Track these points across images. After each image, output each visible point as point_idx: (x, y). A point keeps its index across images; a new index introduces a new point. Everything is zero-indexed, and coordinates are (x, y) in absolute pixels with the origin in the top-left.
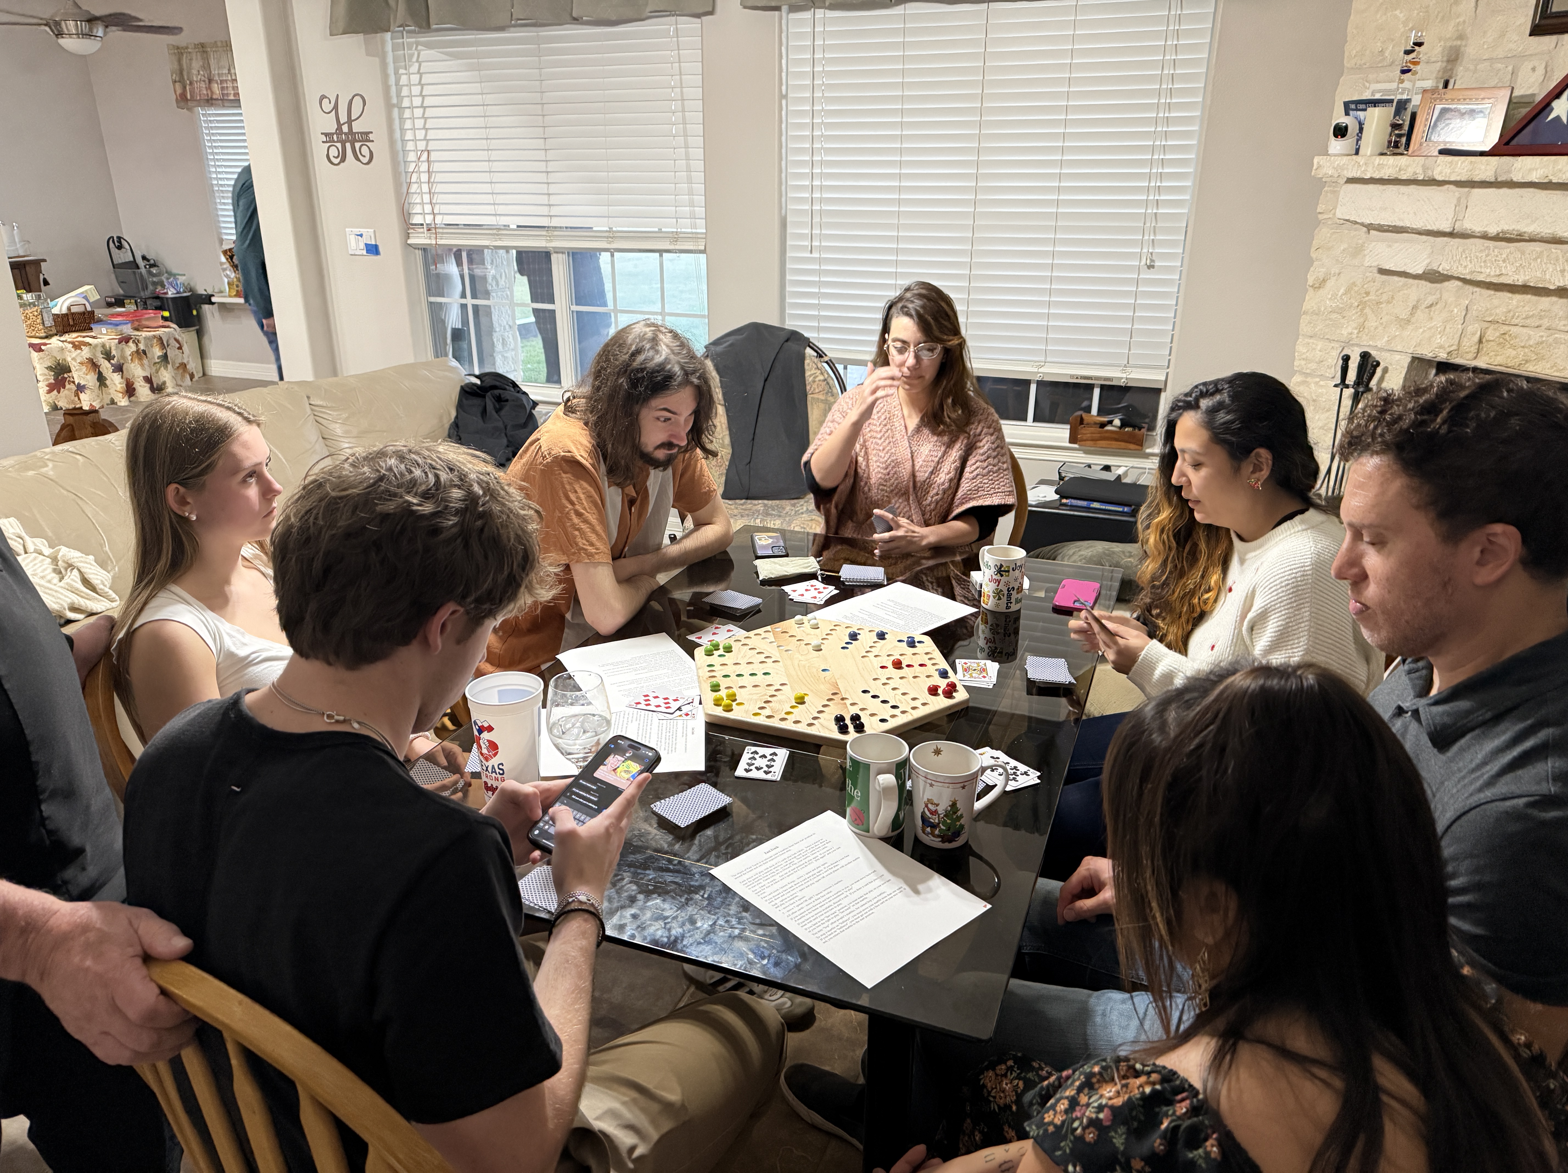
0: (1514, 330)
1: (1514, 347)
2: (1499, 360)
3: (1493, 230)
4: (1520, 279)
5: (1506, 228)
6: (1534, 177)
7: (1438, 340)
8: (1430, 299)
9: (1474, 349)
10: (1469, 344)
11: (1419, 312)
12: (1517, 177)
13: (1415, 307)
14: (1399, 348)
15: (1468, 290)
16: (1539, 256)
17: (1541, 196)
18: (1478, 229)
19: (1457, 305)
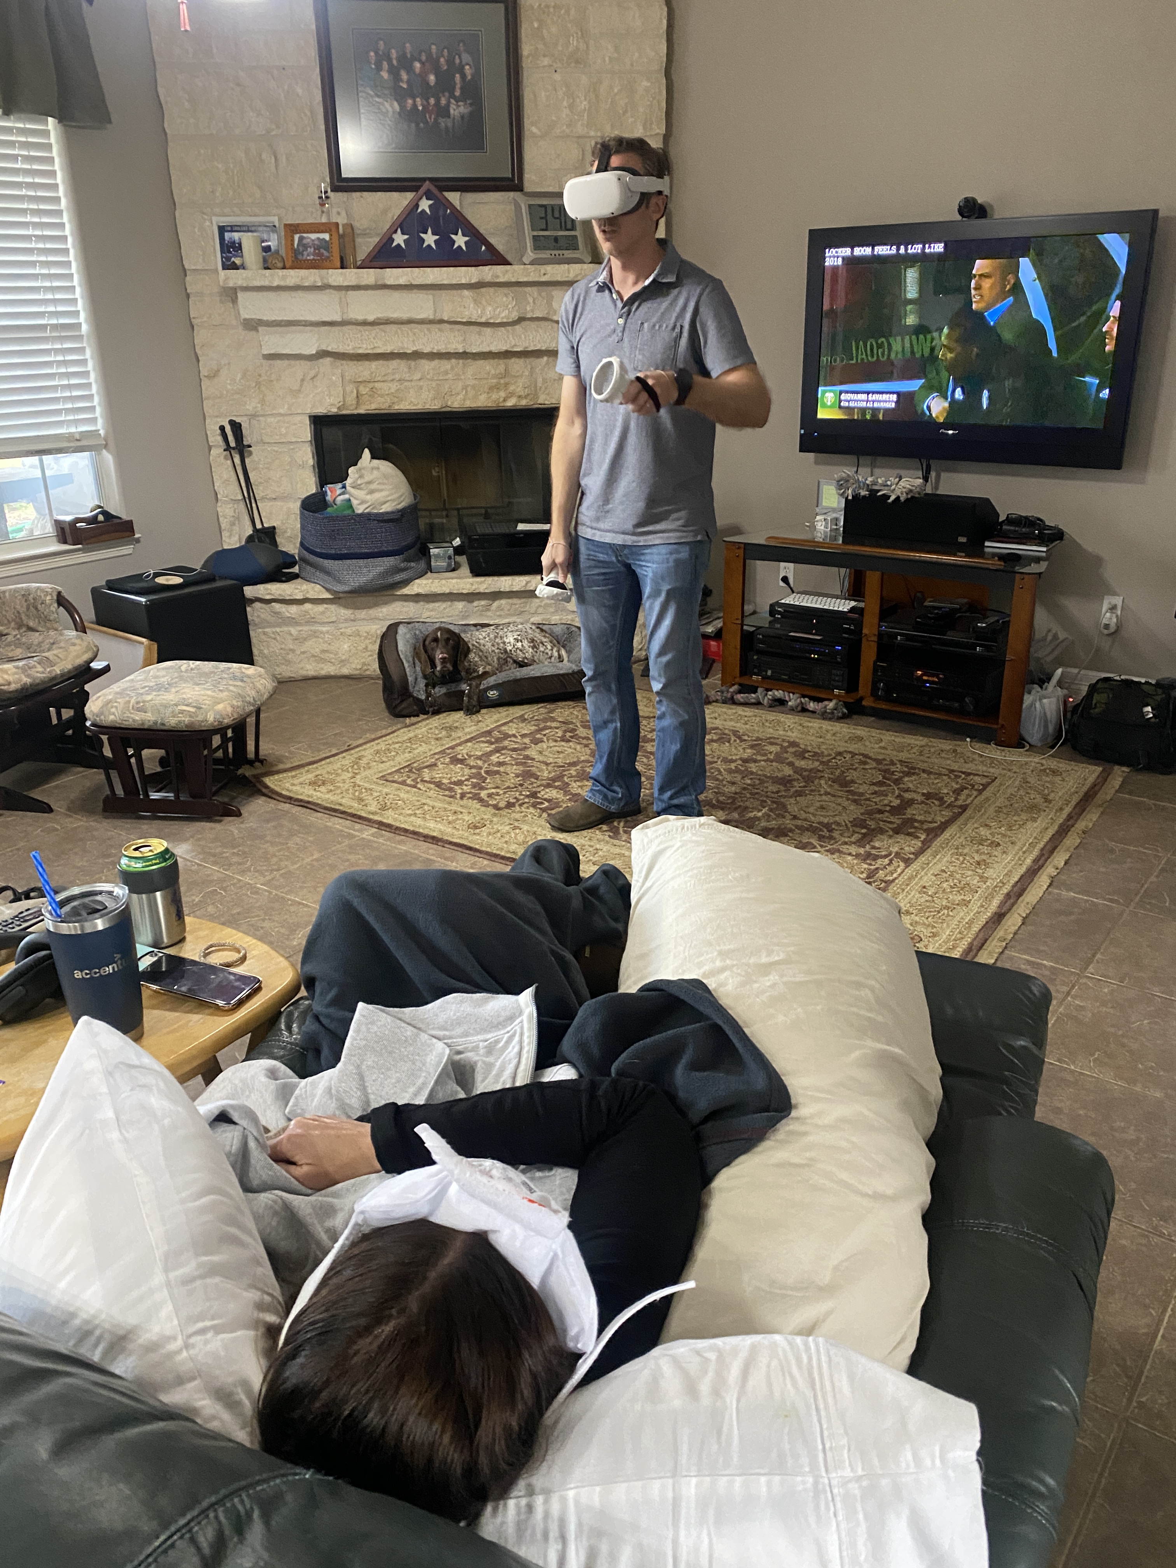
0: (377, 385)
1: (382, 396)
2: (373, 406)
3: (371, 318)
4: (388, 349)
5: (380, 315)
6: (402, 281)
7: (327, 401)
8: (312, 373)
9: (354, 402)
10: (351, 400)
11: (305, 383)
12: (390, 282)
13: (303, 380)
14: (299, 412)
15: (339, 363)
16: (396, 333)
17: (396, 294)
18: (360, 318)
19: (333, 375)
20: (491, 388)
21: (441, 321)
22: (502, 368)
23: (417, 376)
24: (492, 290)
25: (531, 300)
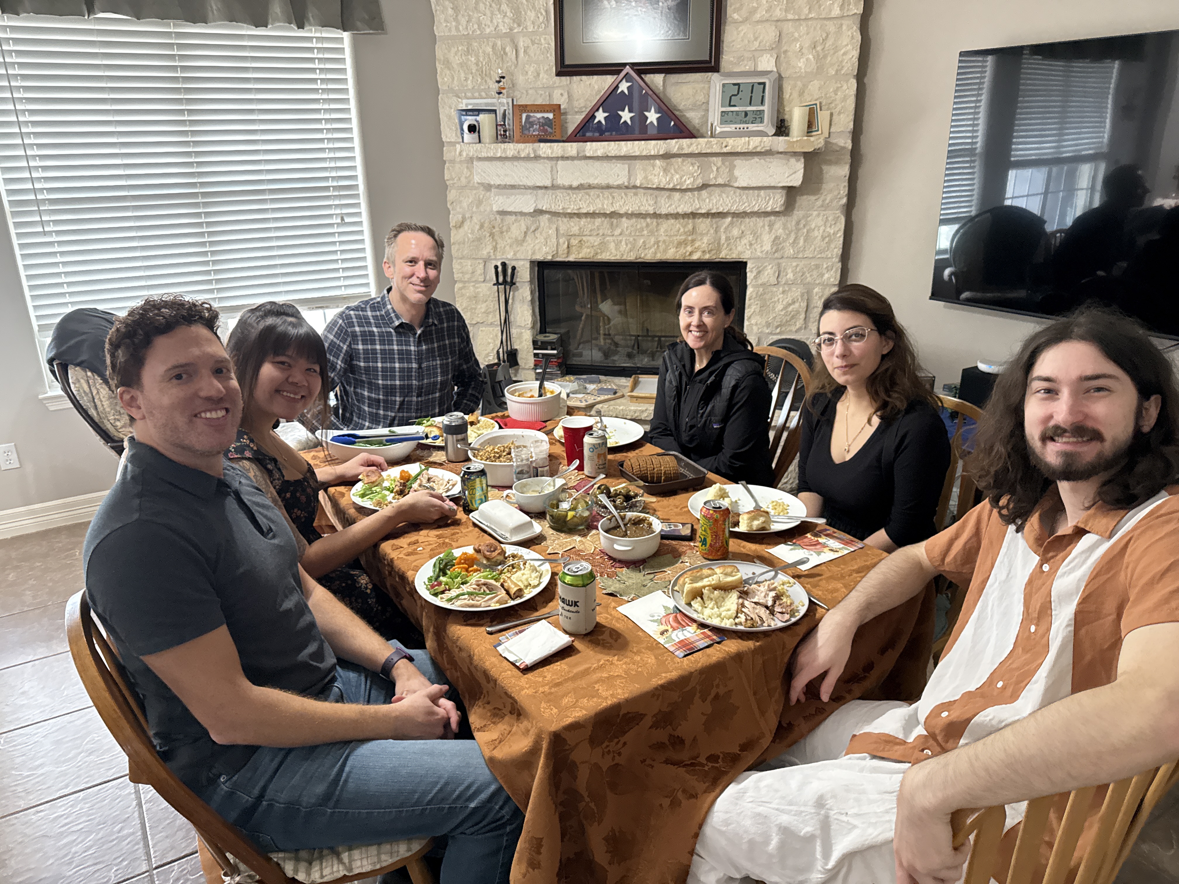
0: (584, 238)
1: (588, 247)
2: (581, 256)
3: (575, 184)
4: (591, 209)
5: (582, 182)
6: (599, 153)
7: (544, 249)
8: (534, 227)
9: (566, 251)
10: (563, 249)
11: (528, 235)
12: (589, 153)
13: (526, 233)
14: (522, 257)
15: (554, 219)
16: (598, 196)
17: (597, 164)
18: (567, 184)
19: (550, 228)
20: (680, 244)
21: (635, 187)
22: (690, 227)
23: (617, 232)
24: (680, 160)
25: (715, 169)
